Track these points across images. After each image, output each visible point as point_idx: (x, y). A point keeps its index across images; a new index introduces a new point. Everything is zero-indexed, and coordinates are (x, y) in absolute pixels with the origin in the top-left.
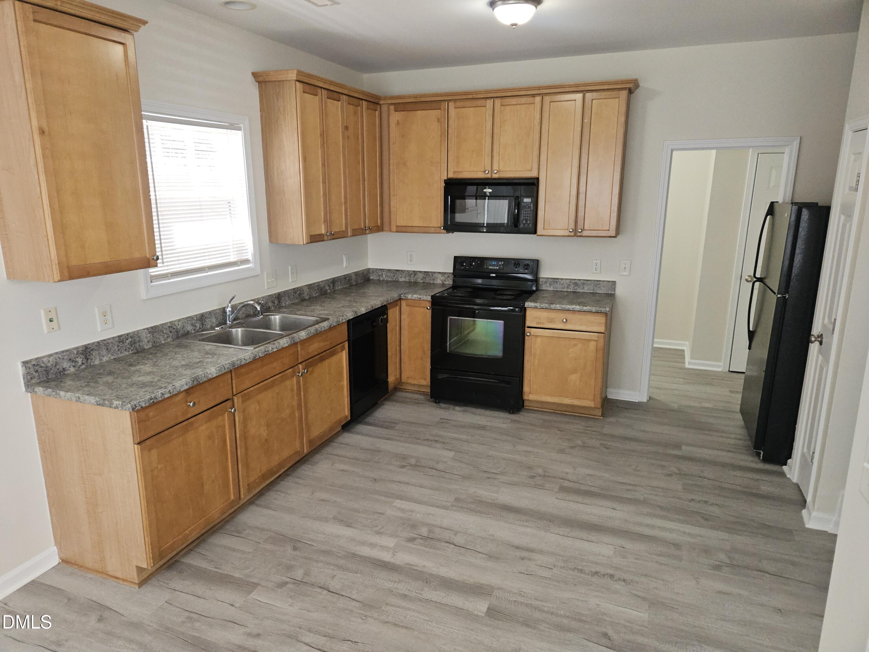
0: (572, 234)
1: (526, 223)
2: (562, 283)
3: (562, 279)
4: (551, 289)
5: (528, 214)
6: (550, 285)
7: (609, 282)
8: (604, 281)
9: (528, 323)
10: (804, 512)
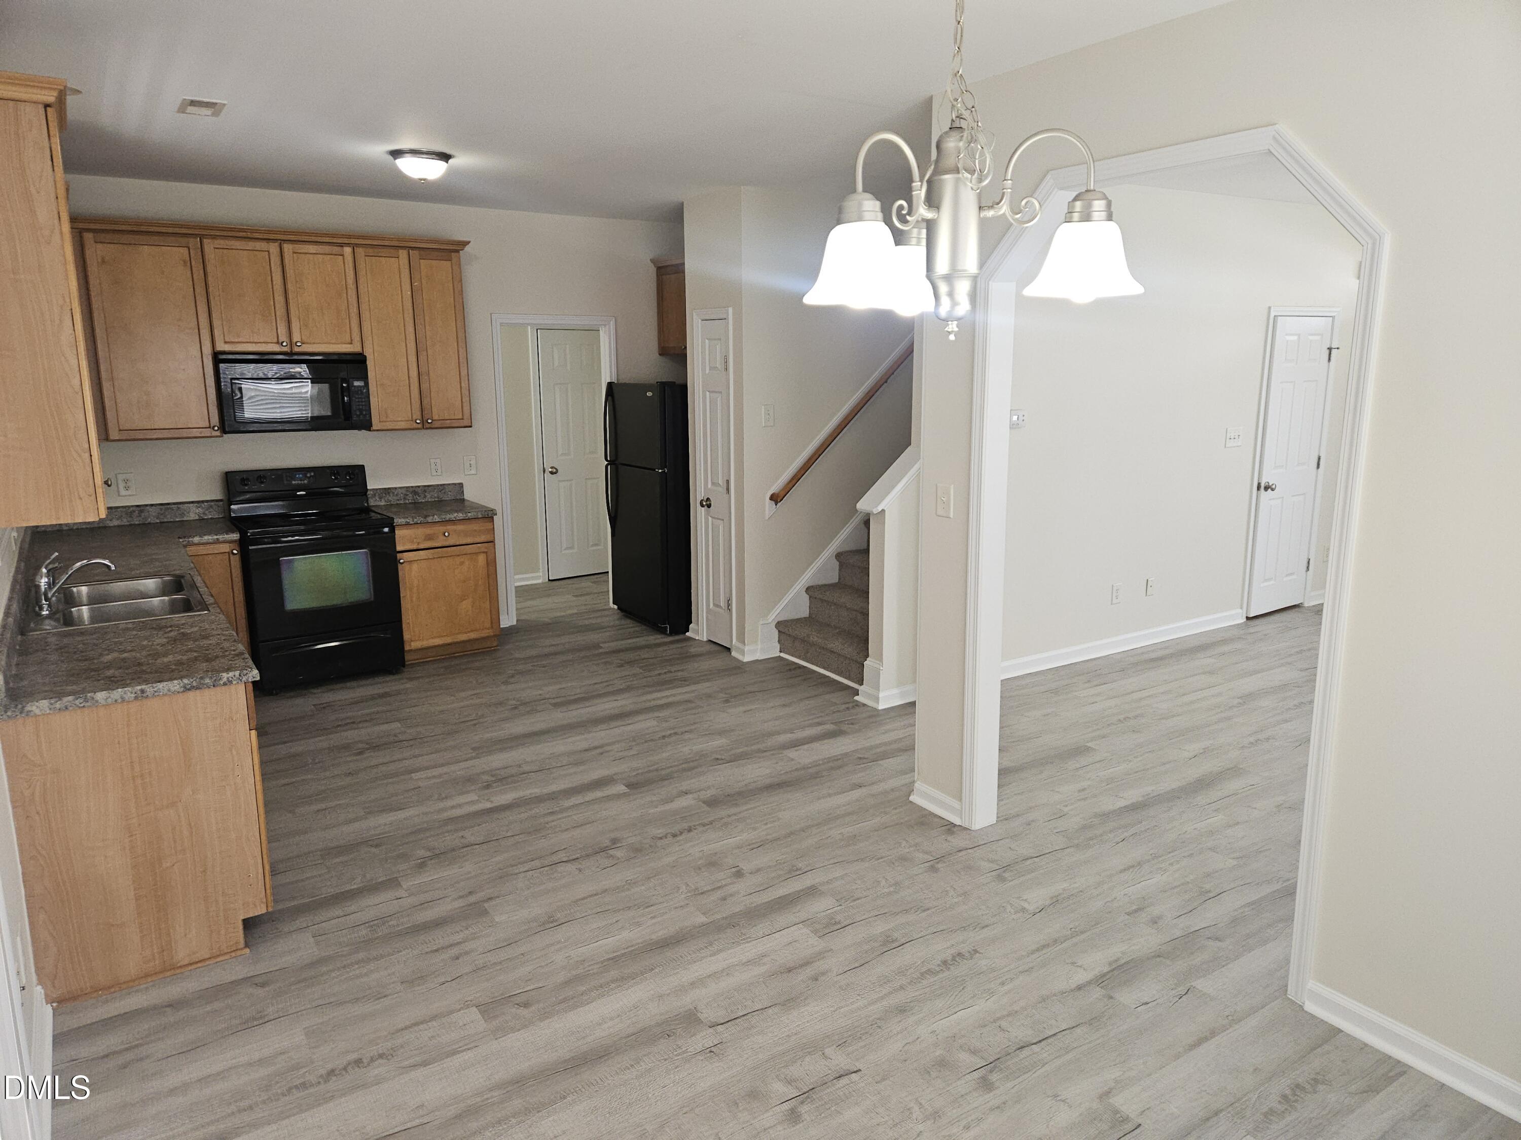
0: (420, 426)
1: (361, 413)
2: (396, 493)
3: (396, 488)
4: (382, 504)
5: (362, 402)
6: (381, 498)
7: (455, 484)
8: (449, 484)
9: (399, 548)
10: (734, 654)
